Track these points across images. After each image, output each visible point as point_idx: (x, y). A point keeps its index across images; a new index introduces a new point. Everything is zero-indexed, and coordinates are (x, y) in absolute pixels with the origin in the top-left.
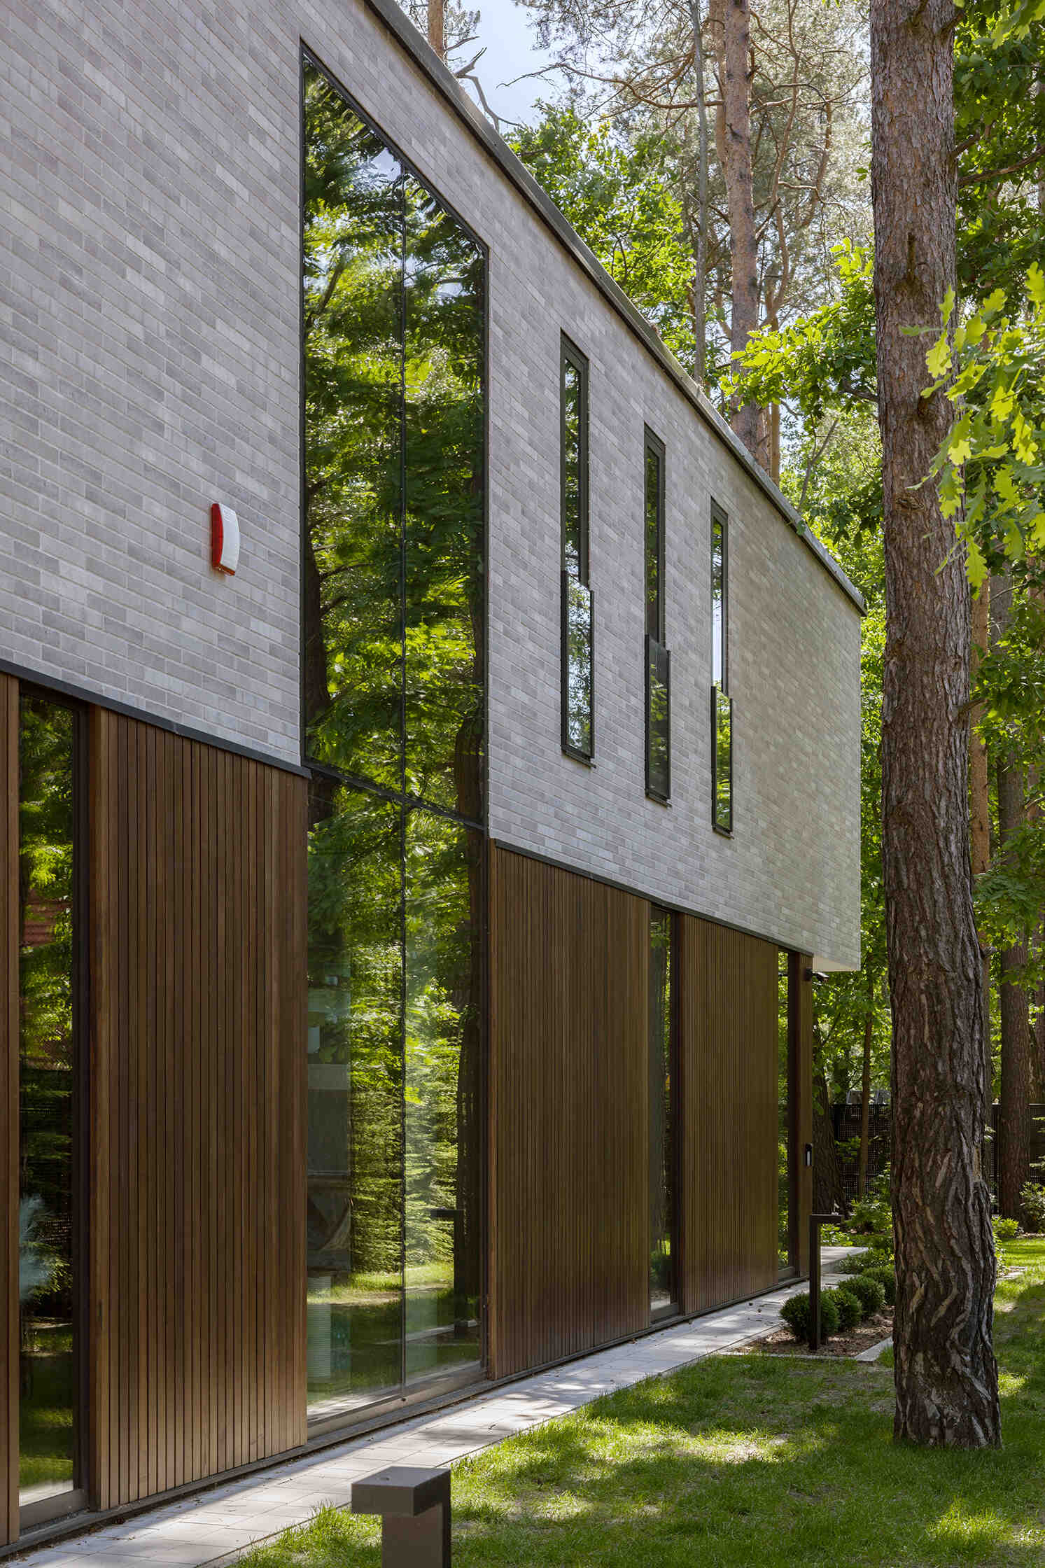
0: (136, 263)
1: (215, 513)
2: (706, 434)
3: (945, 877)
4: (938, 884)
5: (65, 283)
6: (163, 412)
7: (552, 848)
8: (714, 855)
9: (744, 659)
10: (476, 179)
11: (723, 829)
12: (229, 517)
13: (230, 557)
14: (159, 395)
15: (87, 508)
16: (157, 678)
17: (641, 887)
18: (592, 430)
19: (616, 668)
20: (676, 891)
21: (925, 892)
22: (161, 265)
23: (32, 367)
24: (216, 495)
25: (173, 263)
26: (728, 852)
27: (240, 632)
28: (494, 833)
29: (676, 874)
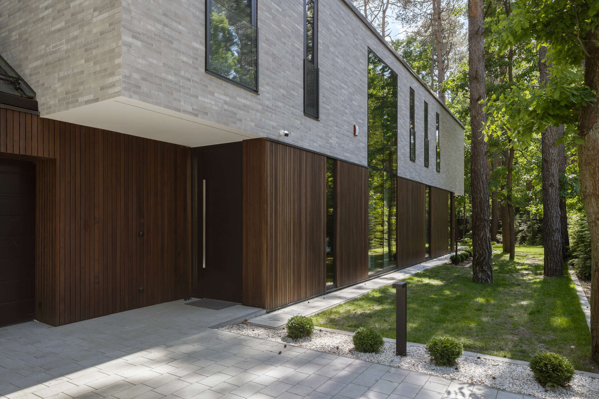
0: (343, 88)
1: (355, 127)
2: (435, 101)
3: (482, 182)
4: (481, 183)
5: (333, 93)
6: (347, 111)
7: (408, 177)
8: (436, 176)
9: (442, 140)
10: (396, 64)
11: (438, 171)
12: (357, 127)
13: (357, 134)
14: (346, 109)
15: (336, 128)
16: (346, 154)
17: (424, 183)
18: (415, 103)
19: (419, 144)
20: (430, 183)
21: (479, 185)
22: (346, 87)
23: (328, 107)
24: (355, 123)
25: (349, 87)
26: (439, 175)
27: (358, 145)
28: (399, 175)
29: (430, 180)
